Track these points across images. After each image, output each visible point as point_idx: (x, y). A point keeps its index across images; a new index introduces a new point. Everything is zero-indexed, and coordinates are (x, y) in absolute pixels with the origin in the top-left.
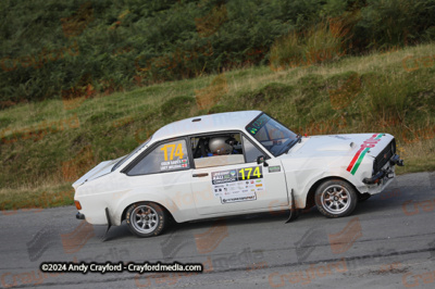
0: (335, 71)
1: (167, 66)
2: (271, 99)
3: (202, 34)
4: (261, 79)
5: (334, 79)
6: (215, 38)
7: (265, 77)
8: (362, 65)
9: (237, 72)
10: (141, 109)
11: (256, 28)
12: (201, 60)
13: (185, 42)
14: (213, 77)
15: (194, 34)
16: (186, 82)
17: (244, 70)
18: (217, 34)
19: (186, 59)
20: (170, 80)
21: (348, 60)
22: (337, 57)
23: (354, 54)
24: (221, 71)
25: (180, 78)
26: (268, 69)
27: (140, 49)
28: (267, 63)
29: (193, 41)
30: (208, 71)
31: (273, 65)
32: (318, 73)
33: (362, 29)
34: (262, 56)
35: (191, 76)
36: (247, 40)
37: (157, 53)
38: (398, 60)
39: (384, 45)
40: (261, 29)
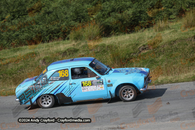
0: (96, 43)
1: (26, 39)
2: (69, 54)
3: (41, 26)
4: (65, 46)
5: (97, 46)
6: (47, 28)
7: (67, 45)
8: (108, 41)
9: (56, 42)
10: (14, 57)
11: (64, 24)
12: (41, 37)
13: (34, 29)
14: (45, 44)
15: (38, 26)
16: (33, 46)
17: (58, 42)
18: (47, 26)
19: (34, 36)
20: (27, 45)
21: (102, 39)
22: (98, 37)
23: (105, 36)
24: (49, 42)
25: (31, 44)
26: (69, 41)
27: (14, 31)
28: (68, 39)
29: (37, 29)
30: (43, 42)
31: (70, 40)
32: (89, 44)
33: (109, 26)
34: (66, 36)
35: (36, 43)
36: (61, 29)
37: (21, 34)
38: (123, 39)
39: (117, 33)
40: (66, 25)
